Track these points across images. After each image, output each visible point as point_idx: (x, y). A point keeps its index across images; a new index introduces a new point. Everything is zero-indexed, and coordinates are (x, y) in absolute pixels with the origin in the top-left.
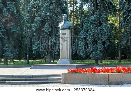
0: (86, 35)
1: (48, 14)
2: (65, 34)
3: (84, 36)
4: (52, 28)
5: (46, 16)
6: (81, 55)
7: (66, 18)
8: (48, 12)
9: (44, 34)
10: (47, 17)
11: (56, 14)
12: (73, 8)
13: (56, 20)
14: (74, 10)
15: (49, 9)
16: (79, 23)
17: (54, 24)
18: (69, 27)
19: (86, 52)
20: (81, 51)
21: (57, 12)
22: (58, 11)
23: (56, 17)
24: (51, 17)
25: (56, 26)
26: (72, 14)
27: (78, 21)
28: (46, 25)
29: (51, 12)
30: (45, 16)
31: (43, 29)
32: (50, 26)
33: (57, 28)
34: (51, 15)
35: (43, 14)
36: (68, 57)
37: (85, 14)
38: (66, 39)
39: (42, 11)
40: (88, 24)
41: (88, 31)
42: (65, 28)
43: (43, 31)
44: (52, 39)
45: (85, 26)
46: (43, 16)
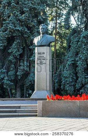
0: (75, 60)
1: (18, 28)
2: (44, 53)
3: (72, 61)
4: (23, 49)
5: (14, 31)
6: (67, 90)
7: (44, 30)
8: (18, 25)
9: (11, 58)
10: (16, 32)
11: (29, 28)
12: (56, 23)
13: (29, 37)
14: (57, 26)
15: (19, 20)
16: (64, 45)
17: (26, 43)
18: (49, 43)
19: (74, 85)
20: (68, 84)
21: (31, 26)
22: (33, 24)
23: (30, 32)
24: (22, 33)
25: (30, 46)
26: (54, 31)
27: (62, 42)
28: (14, 44)
29: (22, 26)
30: (12, 31)
31: (10, 51)
32: (20, 46)
33: (31, 49)
34: (21, 30)
35: (10, 28)
36: (48, 88)
37: (74, 29)
38: (44, 61)
39: (8, 23)
40: (78, 43)
41: (77, 54)
42: (43, 44)
43: (9, 54)
44: (24, 66)
45: (74, 46)
46: (10, 31)
